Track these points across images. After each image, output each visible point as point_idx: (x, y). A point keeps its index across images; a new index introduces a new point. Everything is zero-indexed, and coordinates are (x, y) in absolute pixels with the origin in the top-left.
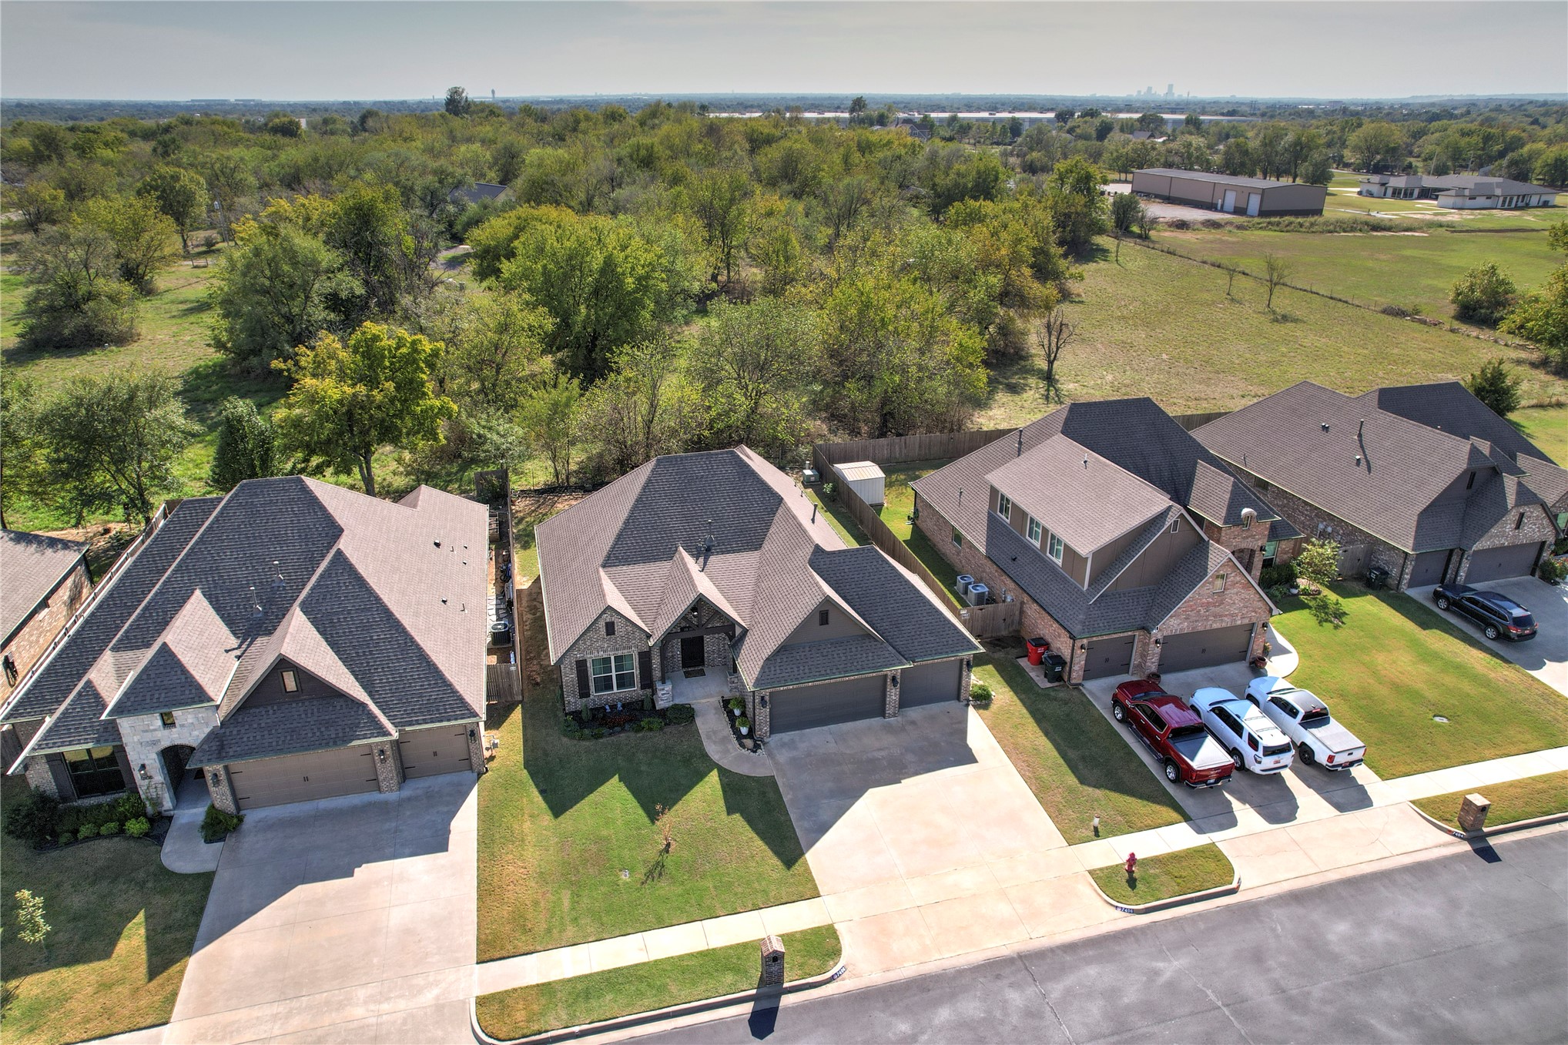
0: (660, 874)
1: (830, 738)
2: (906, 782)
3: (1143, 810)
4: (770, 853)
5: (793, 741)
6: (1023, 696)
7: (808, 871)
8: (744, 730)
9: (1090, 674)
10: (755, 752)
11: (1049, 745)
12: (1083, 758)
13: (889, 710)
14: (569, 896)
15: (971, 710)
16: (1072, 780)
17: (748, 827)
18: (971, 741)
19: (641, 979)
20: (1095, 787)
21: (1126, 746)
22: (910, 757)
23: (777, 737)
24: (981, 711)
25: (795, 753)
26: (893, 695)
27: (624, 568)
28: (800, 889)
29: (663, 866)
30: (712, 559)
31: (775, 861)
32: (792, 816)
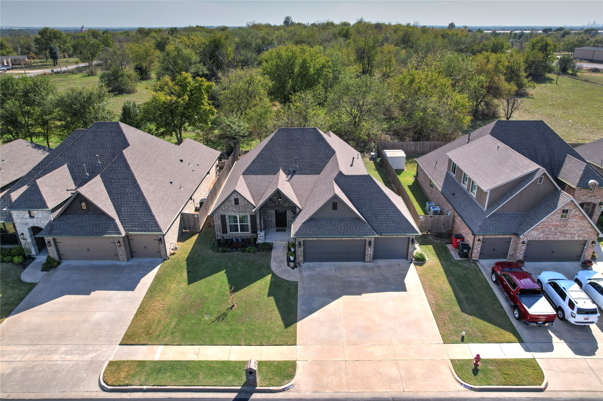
0: (223, 319)
1: (333, 268)
2: (364, 295)
3: (495, 332)
4: (280, 318)
5: (314, 267)
6: (444, 263)
7: (295, 331)
8: (292, 258)
9: (483, 255)
10: (293, 269)
11: (450, 288)
12: (467, 298)
13: (367, 258)
14: (176, 321)
15: (412, 265)
16: (457, 309)
17: (275, 304)
18: (407, 281)
19: (187, 368)
20: (469, 314)
21: (494, 295)
22: (371, 284)
23: (306, 264)
24: (418, 266)
25: (312, 272)
26: (370, 251)
27: (253, 176)
28: (287, 339)
29: (226, 315)
30: (295, 176)
31: (281, 323)
32: (299, 302)
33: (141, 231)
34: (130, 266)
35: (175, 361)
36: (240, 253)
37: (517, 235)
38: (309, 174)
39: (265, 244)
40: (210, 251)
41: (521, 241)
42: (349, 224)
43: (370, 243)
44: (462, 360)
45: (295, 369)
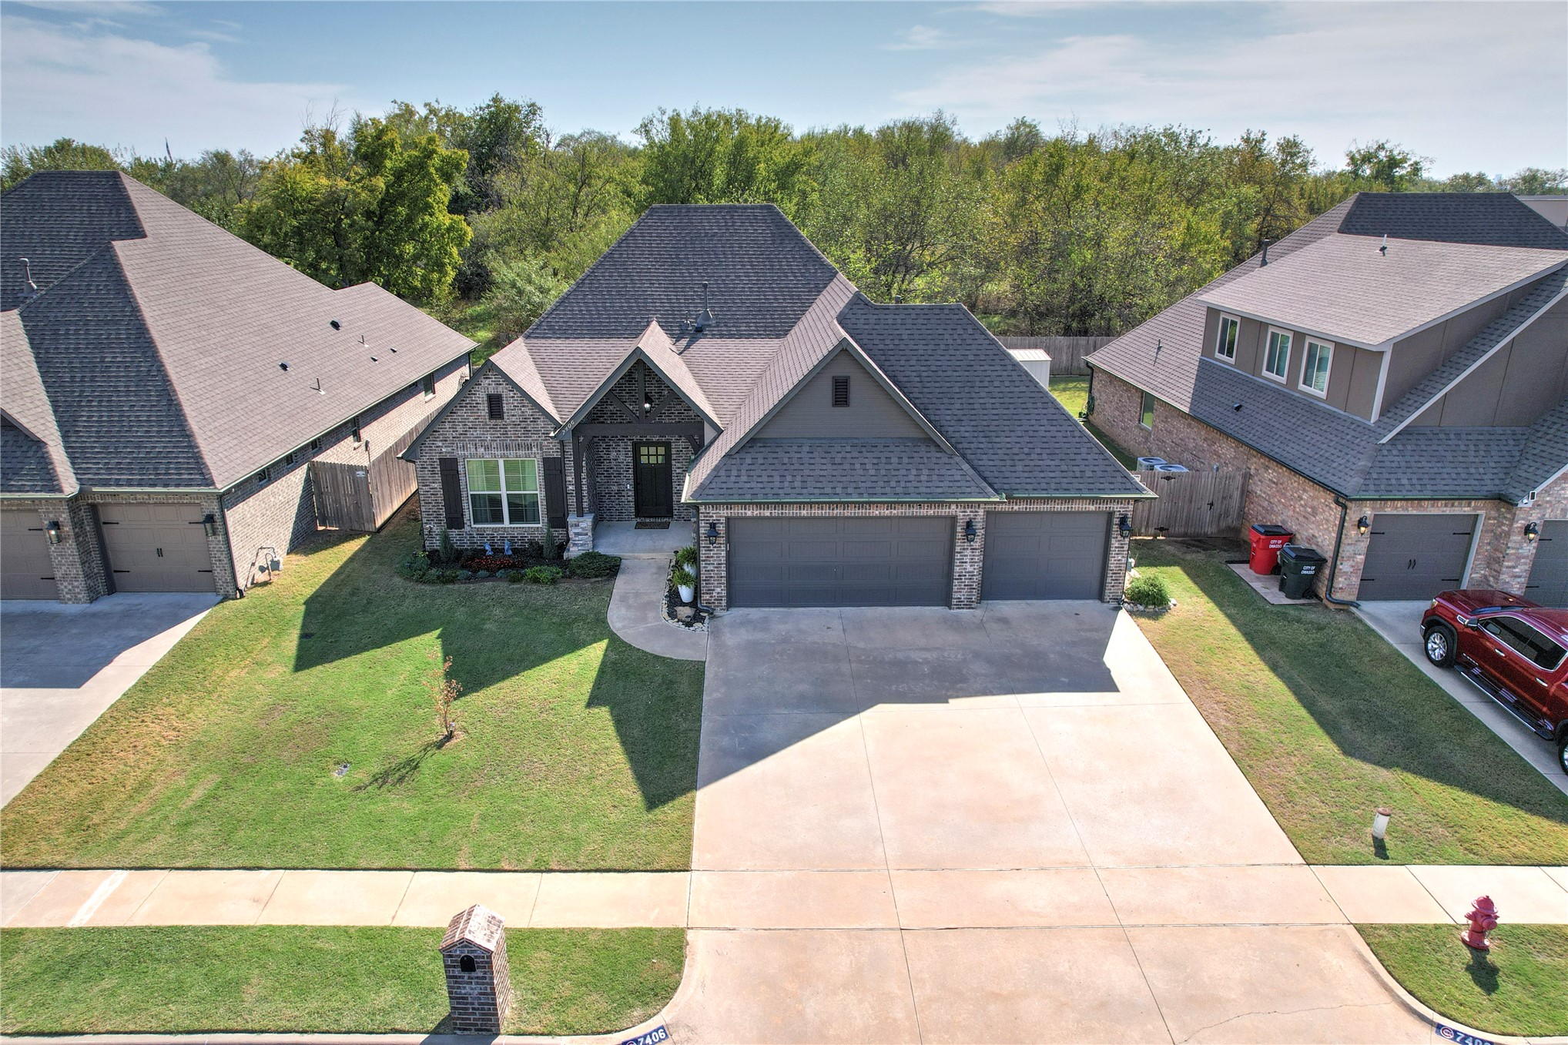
0: (401, 780)
1: (836, 624)
2: (954, 703)
3: (1504, 825)
4: (627, 774)
5: (766, 620)
6: (1233, 611)
7: (687, 820)
8: (685, 593)
9: (1372, 586)
10: (689, 625)
11: (1278, 685)
12: (1354, 714)
13: (960, 592)
14: (210, 786)
15: (1123, 616)
16: (1324, 746)
17: (611, 730)
18: (1110, 659)
20: (1377, 763)
21: (1454, 705)
22: (978, 667)
23: (737, 612)
24: (1143, 620)
25: (758, 636)
26: (968, 562)
27: (559, 341)
28: (653, 848)
29: (416, 767)
31: (632, 793)
32: (706, 725)
33: (140, 485)
34: (94, 615)
35: (158, 930)
36: (503, 585)
37: (1504, 500)
38: (749, 336)
39: (591, 557)
40: (398, 580)
41: (1520, 524)
42: (894, 460)
43: (969, 526)
44: (1408, 928)
45: (679, 963)
